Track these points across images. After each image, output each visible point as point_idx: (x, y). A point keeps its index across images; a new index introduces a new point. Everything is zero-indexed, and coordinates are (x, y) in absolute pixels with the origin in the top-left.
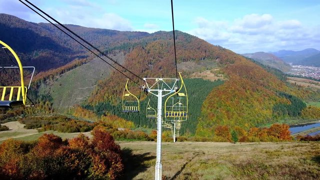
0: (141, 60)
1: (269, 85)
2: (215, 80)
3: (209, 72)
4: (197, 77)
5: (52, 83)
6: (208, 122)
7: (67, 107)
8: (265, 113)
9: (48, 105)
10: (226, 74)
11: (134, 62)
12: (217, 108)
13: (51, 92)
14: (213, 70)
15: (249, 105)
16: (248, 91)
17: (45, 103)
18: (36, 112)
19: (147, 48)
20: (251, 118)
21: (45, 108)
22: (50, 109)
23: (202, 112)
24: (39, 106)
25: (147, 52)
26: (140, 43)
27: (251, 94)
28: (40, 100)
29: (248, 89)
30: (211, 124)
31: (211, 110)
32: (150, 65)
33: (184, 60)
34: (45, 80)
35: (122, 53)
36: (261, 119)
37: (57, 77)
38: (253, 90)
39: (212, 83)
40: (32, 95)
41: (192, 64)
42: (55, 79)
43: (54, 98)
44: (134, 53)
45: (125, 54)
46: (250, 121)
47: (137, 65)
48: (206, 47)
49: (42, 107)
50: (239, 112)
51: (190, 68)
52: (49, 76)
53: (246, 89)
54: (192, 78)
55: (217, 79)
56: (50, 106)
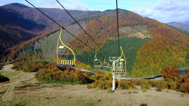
0: (96, 27)
1: (182, 41)
2: (145, 38)
3: (140, 33)
4: (132, 36)
5: (42, 41)
6: (140, 65)
7: (50, 56)
8: (181, 60)
9: (39, 55)
10: (152, 34)
11: (92, 28)
12: (147, 56)
13: (42, 47)
14: (143, 32)
15: (169, 54)
16: (168, 45)
17: (38, 54)
18: (33, 59)
19: (100, 19)
20: (170, 63)
21: (38, 57)
22: (40, 57)
23: (136, 59)
24: (34, 55)
25: (100, 22)
26: (96, 17)
27: (170, 47)
28: (35, 52)
29: (168, 44)
30: (143, 66)
31: (142, 57)
32: (101, 30)
33: (124, 26)
34: (38, 40)
35: (84, 23)
36: (178, 63)
37: (45, 38)
38: (172, 44)
39: (142, 40)
40: (30, 49)
41: (129, 28)
42: (44, 40)
43: (43, 50)
44: (91, 22)
45: (86, 23)
46: (170, 65)
47: (93, 30)
48: (138, 17)
49: (36, 56)
50: (162, 59)
51: (128, 31)
52: (40, 37)
53: (166, 43)
54: (129, 37)
55: (146, 38)
56: (40, 55)
